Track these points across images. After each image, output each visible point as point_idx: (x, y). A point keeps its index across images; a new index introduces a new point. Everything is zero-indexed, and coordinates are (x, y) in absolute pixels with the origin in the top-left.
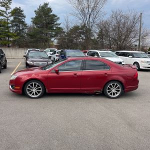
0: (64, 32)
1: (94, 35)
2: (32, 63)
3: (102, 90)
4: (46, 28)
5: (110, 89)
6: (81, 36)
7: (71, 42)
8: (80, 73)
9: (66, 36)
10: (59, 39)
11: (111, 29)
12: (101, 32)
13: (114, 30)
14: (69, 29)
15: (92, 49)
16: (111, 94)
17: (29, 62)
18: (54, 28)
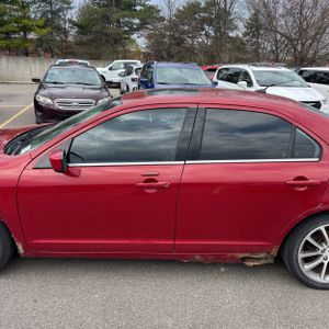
0: (162, 19)
1: (236, 27)
2: (49, 101)
3: (274, 252)
4: (117, 6)
5: (315, 249)
6: (203, 29)
7: (179, 44)
8: (172, 171)
9: (166, 29)
10: (149, 37)
11: (281, 11)
12: (255, 17)
13: (289, 13)
14: (174, 11)
15: (230, 62)
16: (318, 269)
17: (41, 99)
18: (138, 8)
